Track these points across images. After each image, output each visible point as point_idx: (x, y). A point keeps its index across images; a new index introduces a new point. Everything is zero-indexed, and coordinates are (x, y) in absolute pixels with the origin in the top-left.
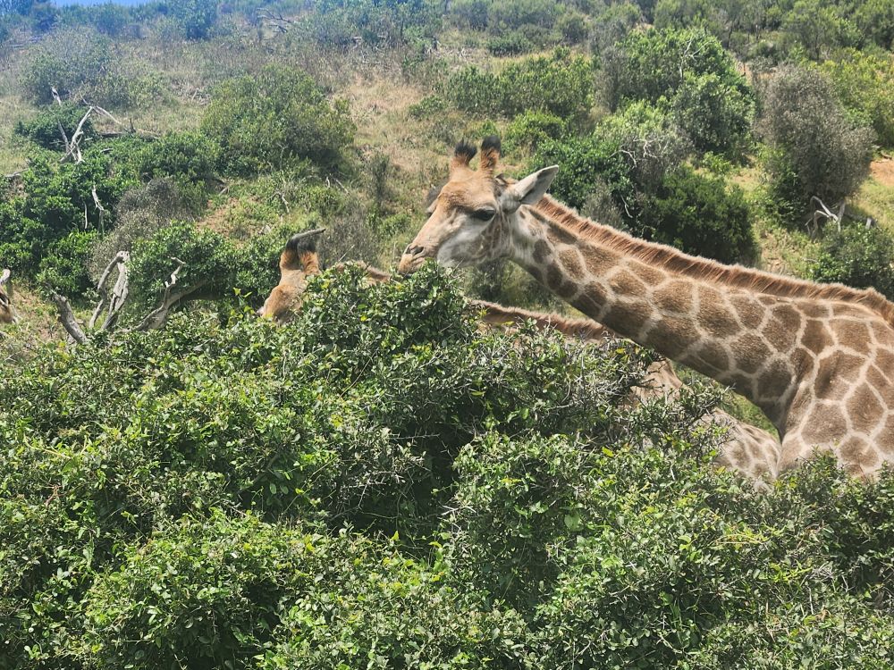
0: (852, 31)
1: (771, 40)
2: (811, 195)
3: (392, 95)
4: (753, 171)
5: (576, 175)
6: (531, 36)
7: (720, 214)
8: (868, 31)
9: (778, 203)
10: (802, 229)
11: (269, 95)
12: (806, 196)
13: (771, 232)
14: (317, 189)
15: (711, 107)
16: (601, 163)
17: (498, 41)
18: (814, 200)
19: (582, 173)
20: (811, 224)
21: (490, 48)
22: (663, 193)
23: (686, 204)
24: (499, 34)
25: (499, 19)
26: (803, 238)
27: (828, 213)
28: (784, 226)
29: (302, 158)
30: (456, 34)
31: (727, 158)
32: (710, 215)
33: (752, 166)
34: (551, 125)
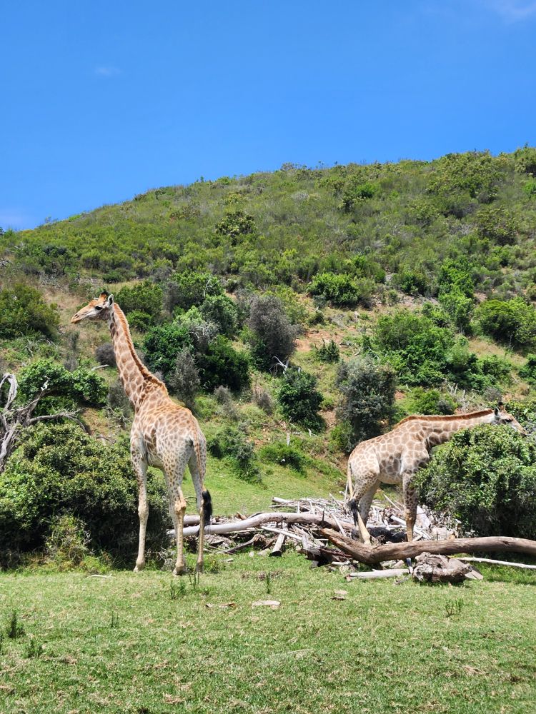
0: (273, 277)
1: (235, 279)
2: (273, 355)
3: (67, 301)
4: (238, 343)
5: (169, 343)
6: (123, 273)
7: (236, 364)
8: (280, 278)
9: (256, 359)
10: (268, 371)
11: (19, 298)
12: (270, 356)
13: (253, 373)
14: (44, 345)
15: (219, 312)
16: (180, 338)
17: (106, 276)
18: (275, 358)
19: (172, 342)
20: (272, 369)
21: (104, 279)
22: (209, 353)
23: (220, 358)
24: (106, 272)
25: (106, 265)
26: (269, 376)
27: (282, 364)
28: (259, 370)
29: (36, 331)
30: (85, 271)
31: (226, 336)
32: (231, 364)
33: (237, 341)
34: (145, 318)
